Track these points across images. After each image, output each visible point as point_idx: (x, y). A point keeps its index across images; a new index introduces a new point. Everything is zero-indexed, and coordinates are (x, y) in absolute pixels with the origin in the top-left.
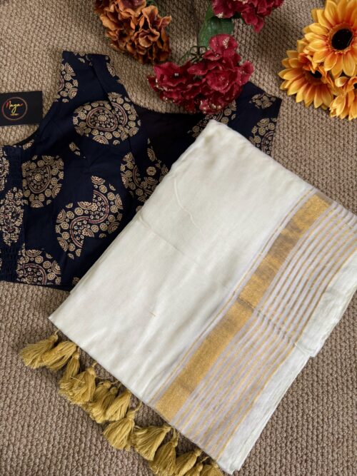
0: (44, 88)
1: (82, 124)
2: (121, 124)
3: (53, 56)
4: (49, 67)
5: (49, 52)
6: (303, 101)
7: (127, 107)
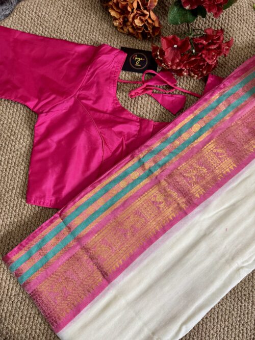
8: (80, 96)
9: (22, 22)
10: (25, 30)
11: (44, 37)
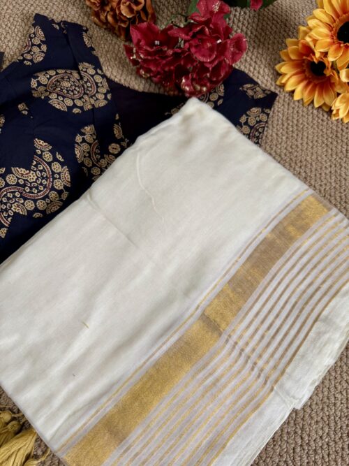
0: (8, 50)
1: (41, 89)
2: (87, 94)
3: (26, 21)
4: (19, 31)
5: (22, 16)
6: (302, 99)
7: (98, 79)
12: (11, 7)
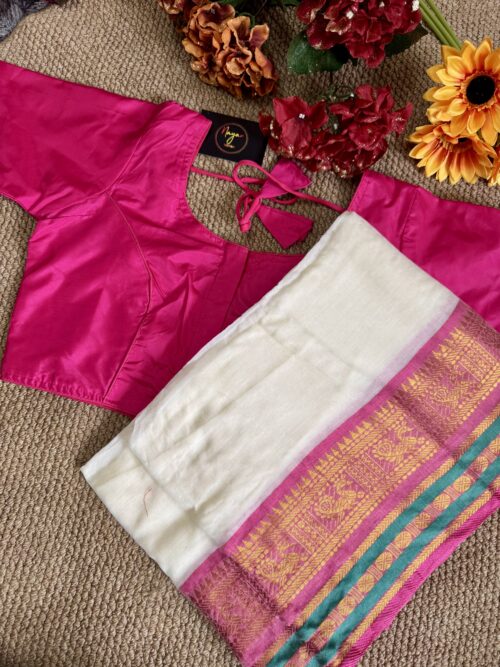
8: (117, 193)
9: (27, 53)
10: (30, 67)
11: (64, 81)
12: (106, 64)
